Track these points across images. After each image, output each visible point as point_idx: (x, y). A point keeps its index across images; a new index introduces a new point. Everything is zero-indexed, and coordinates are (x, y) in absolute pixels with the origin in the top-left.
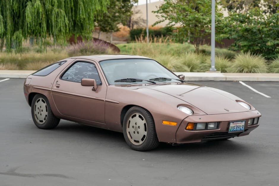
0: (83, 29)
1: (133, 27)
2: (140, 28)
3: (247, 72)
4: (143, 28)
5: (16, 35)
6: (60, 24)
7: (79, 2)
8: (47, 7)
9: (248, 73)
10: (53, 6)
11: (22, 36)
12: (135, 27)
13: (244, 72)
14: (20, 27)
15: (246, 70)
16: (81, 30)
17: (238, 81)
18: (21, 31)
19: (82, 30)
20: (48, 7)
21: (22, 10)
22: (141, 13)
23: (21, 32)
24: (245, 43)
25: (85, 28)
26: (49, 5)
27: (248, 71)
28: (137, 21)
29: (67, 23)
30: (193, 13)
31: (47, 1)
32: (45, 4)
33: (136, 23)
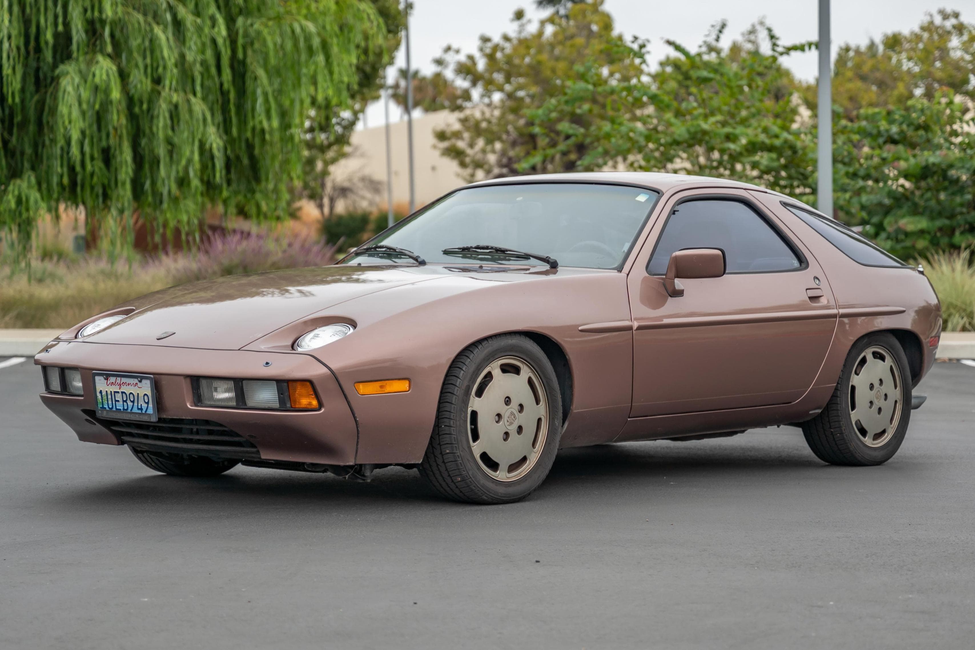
0: (258, 180)
1: (332, 208)
2: (360, 212)
3: (964, 329)
4: (370, 213)
5: (16, 193)
6: (188, 153)
7: (252, 68)
8: (136, 86)
9: (969, 331)
10: (158, 81)
11: (38, 195)
12: (341, 207)
13: (954, 330)
14: (27, 165)
15: (961, 323)
16: (249, 182)
17: (958, 360)
18: (30, 177)
19: (254, 183)
20: (139, 86)
21: (32, 97)
22: (363, 155)
23: (33, 180)
24: (923, 223)
25: (263, 177)
26: (144, 79)
27: (967, 325)
28: (346, 184)
29: (215, 146)
30: (688, 117)
31: (133, 63)
32: (129, 76)
33: (344, 191)
